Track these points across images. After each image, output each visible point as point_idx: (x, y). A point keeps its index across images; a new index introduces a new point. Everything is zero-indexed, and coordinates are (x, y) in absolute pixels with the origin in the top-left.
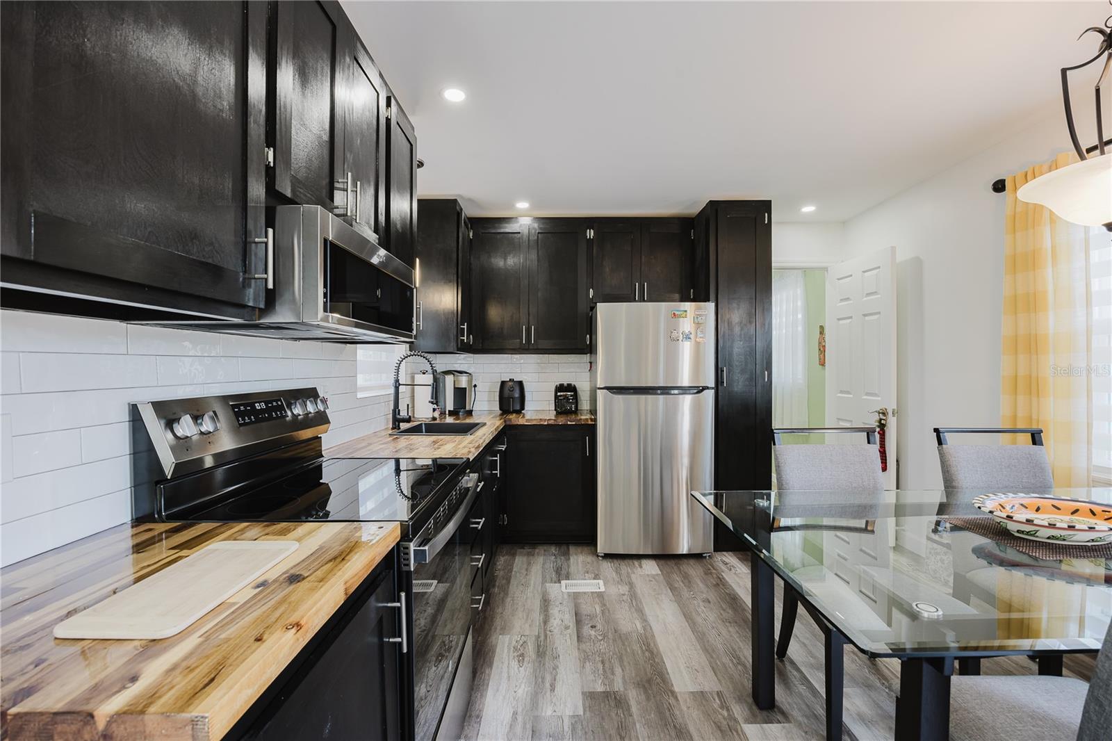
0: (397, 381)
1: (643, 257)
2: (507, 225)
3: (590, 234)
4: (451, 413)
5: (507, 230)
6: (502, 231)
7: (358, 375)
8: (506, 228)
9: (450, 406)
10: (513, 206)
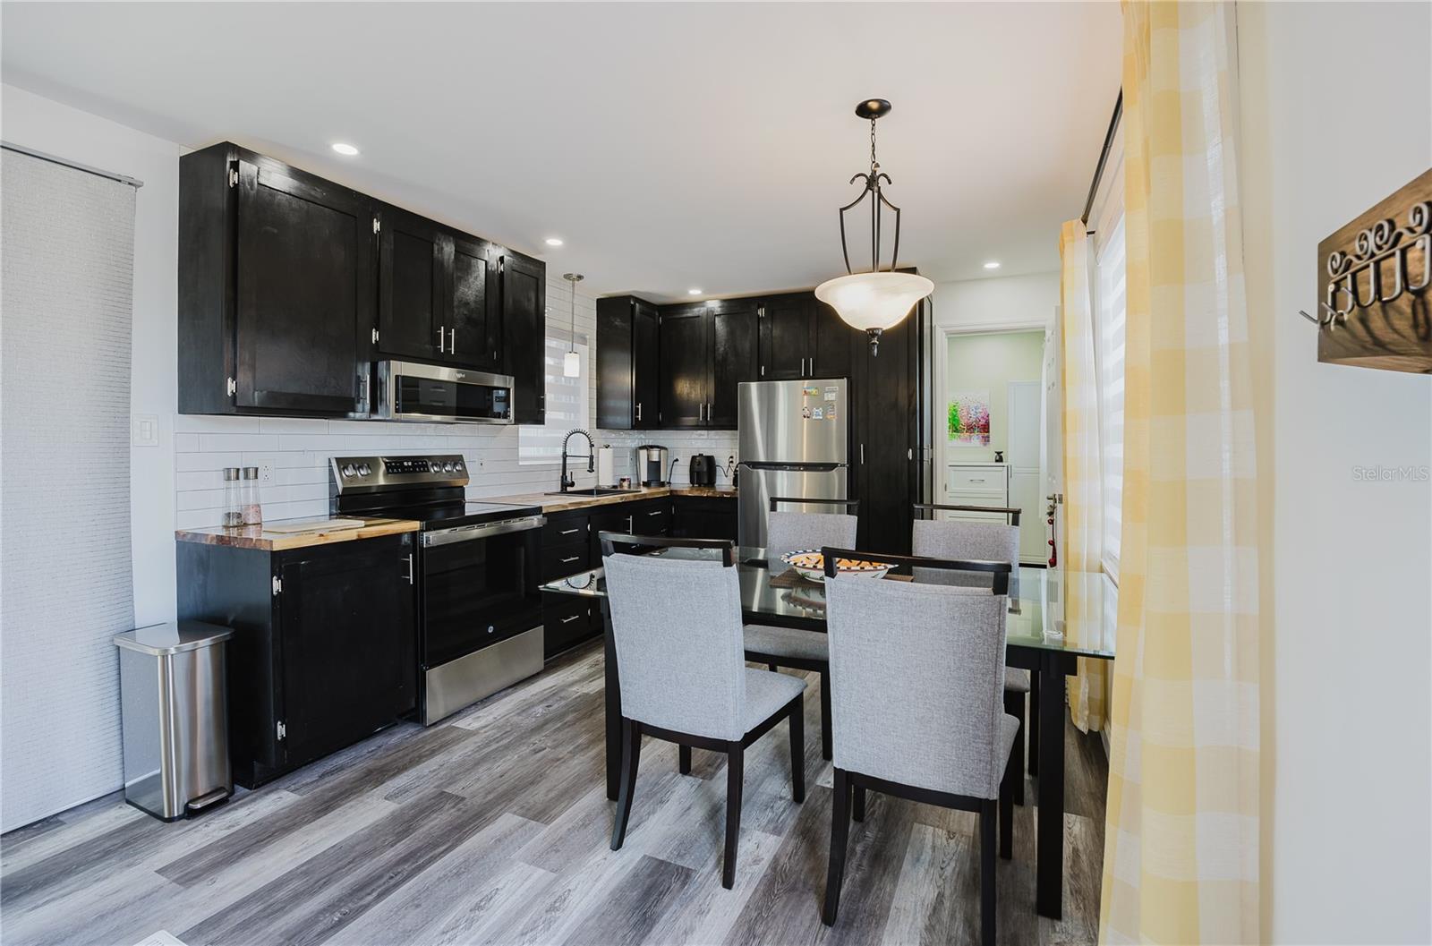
0: (565, 453)
1: (811, 332)
2: (688, 310)
3: (761, 312)
4: (646, 484)
5: (689, 315)
6: (685, 315)
7: (520, 448)
8: (687, 313)
9: (644, 478)
10: (687, 292)
